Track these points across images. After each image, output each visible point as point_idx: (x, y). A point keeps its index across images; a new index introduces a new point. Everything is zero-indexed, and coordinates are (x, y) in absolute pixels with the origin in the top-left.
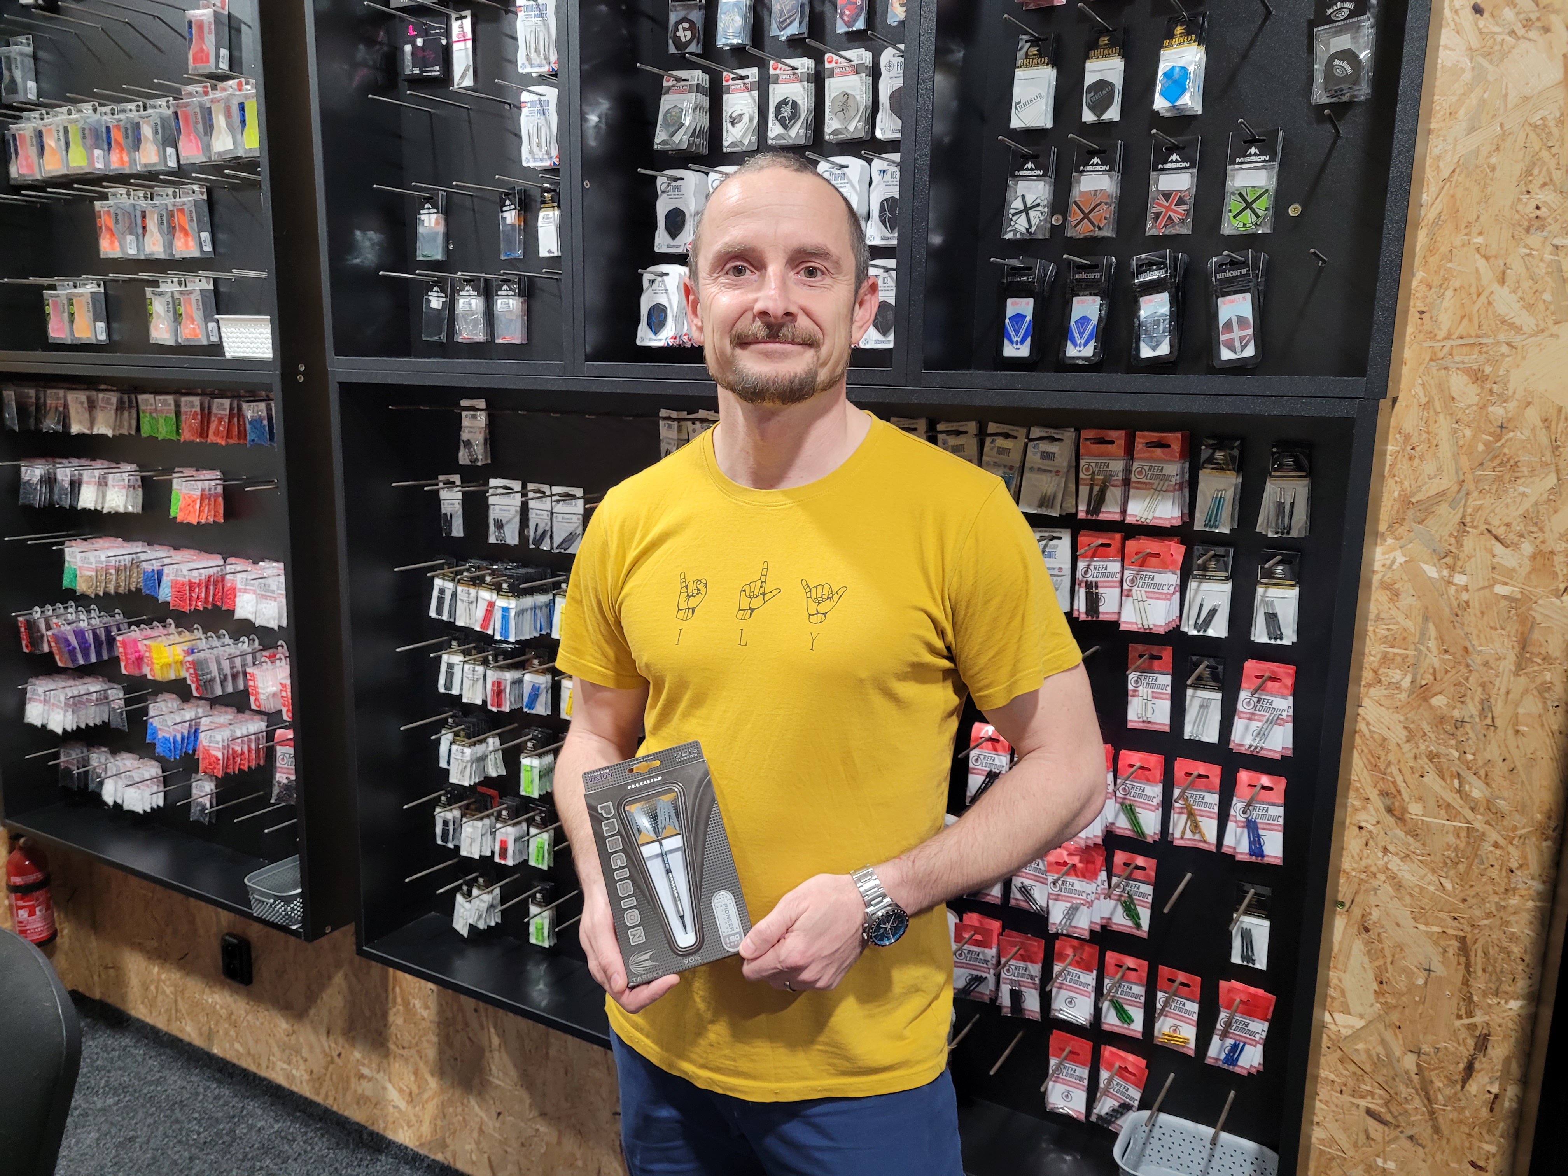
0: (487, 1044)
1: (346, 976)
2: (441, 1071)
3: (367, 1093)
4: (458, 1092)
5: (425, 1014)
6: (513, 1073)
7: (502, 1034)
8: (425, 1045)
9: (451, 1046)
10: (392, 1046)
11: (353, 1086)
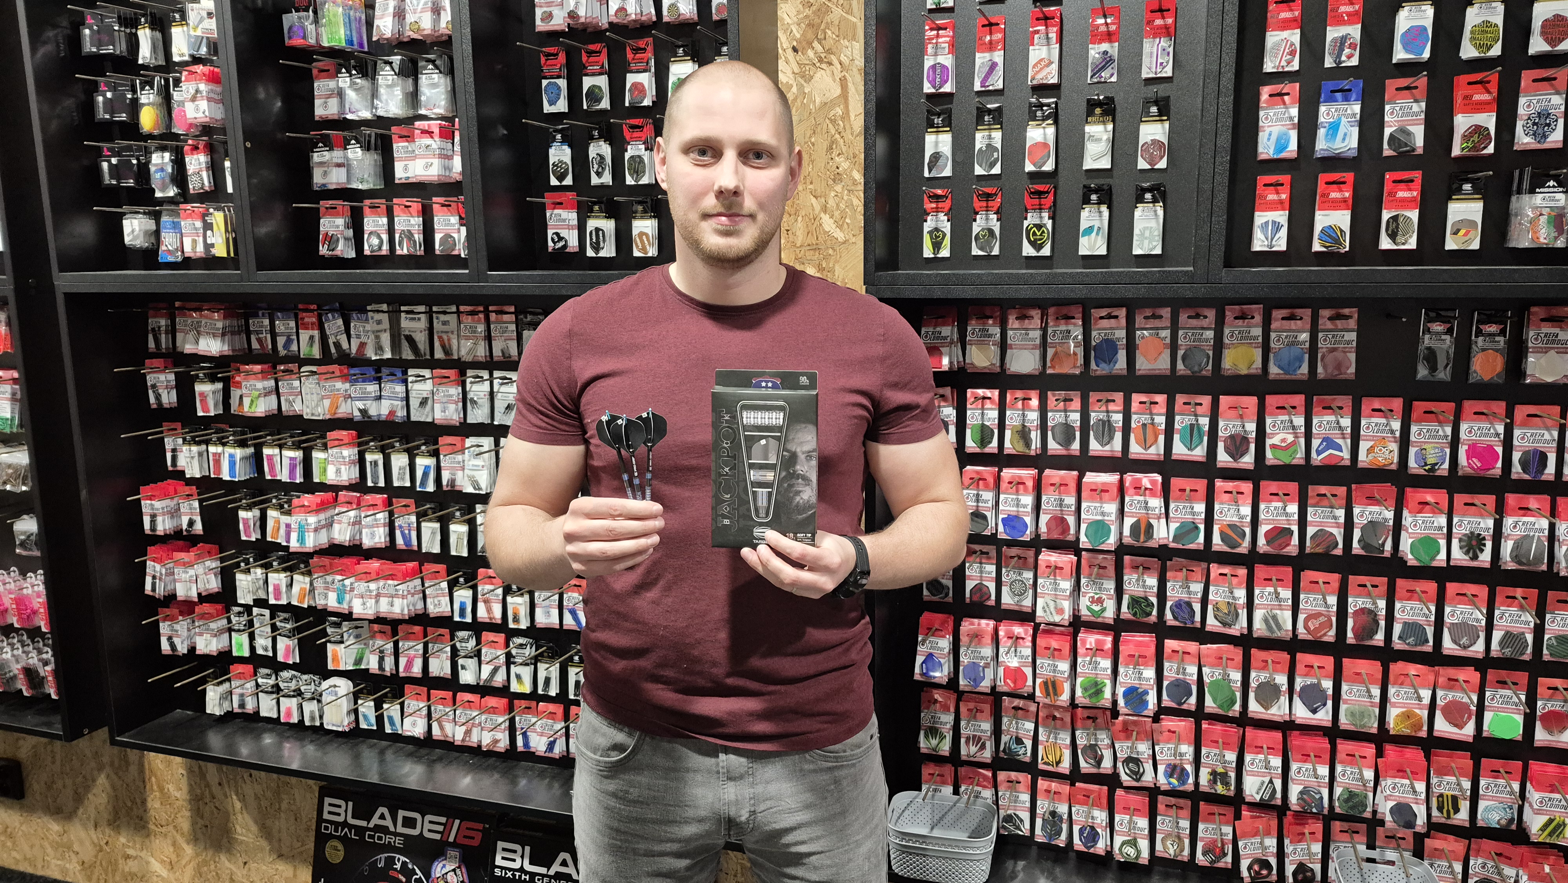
0: (231, 809)
1: (108, 777)
2: (194, 839)
3: (134, 870)
4: (210, 853)
5: (178, 794)
6: (254, 828)
7: (243, 799)
8: (180, 820)
9: (202, 818)
10: (152, 826)
11: (120, 866)
